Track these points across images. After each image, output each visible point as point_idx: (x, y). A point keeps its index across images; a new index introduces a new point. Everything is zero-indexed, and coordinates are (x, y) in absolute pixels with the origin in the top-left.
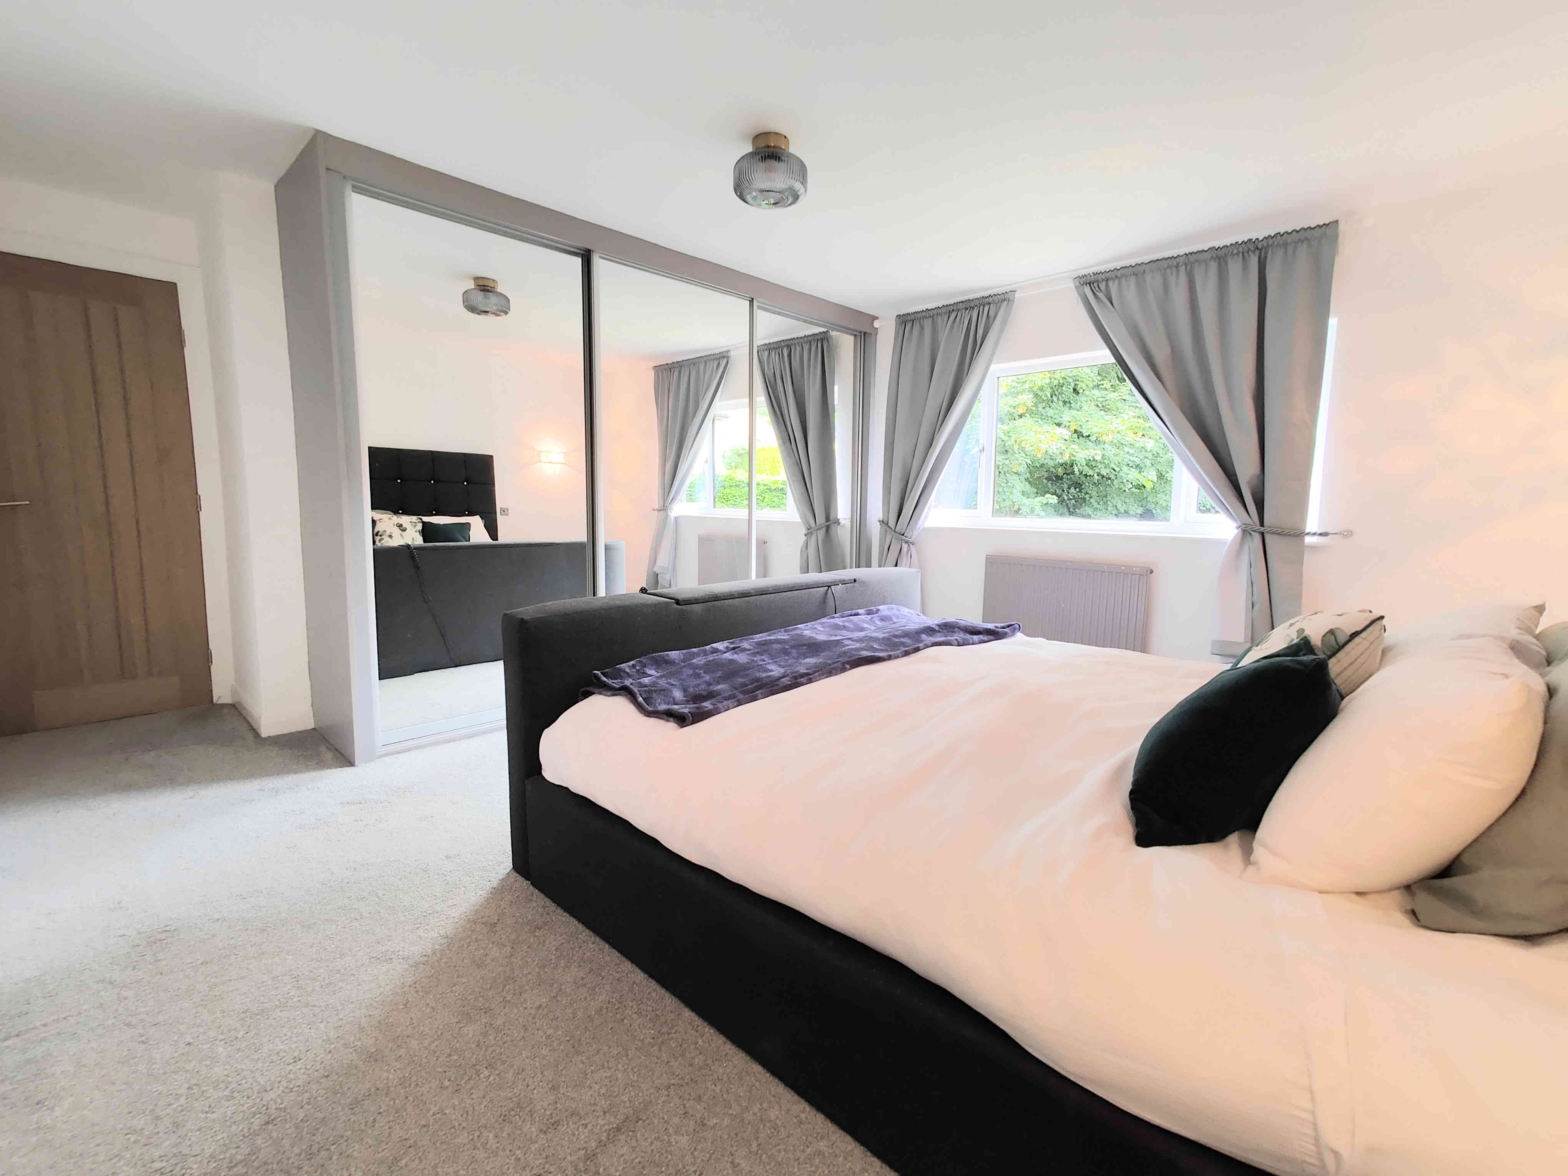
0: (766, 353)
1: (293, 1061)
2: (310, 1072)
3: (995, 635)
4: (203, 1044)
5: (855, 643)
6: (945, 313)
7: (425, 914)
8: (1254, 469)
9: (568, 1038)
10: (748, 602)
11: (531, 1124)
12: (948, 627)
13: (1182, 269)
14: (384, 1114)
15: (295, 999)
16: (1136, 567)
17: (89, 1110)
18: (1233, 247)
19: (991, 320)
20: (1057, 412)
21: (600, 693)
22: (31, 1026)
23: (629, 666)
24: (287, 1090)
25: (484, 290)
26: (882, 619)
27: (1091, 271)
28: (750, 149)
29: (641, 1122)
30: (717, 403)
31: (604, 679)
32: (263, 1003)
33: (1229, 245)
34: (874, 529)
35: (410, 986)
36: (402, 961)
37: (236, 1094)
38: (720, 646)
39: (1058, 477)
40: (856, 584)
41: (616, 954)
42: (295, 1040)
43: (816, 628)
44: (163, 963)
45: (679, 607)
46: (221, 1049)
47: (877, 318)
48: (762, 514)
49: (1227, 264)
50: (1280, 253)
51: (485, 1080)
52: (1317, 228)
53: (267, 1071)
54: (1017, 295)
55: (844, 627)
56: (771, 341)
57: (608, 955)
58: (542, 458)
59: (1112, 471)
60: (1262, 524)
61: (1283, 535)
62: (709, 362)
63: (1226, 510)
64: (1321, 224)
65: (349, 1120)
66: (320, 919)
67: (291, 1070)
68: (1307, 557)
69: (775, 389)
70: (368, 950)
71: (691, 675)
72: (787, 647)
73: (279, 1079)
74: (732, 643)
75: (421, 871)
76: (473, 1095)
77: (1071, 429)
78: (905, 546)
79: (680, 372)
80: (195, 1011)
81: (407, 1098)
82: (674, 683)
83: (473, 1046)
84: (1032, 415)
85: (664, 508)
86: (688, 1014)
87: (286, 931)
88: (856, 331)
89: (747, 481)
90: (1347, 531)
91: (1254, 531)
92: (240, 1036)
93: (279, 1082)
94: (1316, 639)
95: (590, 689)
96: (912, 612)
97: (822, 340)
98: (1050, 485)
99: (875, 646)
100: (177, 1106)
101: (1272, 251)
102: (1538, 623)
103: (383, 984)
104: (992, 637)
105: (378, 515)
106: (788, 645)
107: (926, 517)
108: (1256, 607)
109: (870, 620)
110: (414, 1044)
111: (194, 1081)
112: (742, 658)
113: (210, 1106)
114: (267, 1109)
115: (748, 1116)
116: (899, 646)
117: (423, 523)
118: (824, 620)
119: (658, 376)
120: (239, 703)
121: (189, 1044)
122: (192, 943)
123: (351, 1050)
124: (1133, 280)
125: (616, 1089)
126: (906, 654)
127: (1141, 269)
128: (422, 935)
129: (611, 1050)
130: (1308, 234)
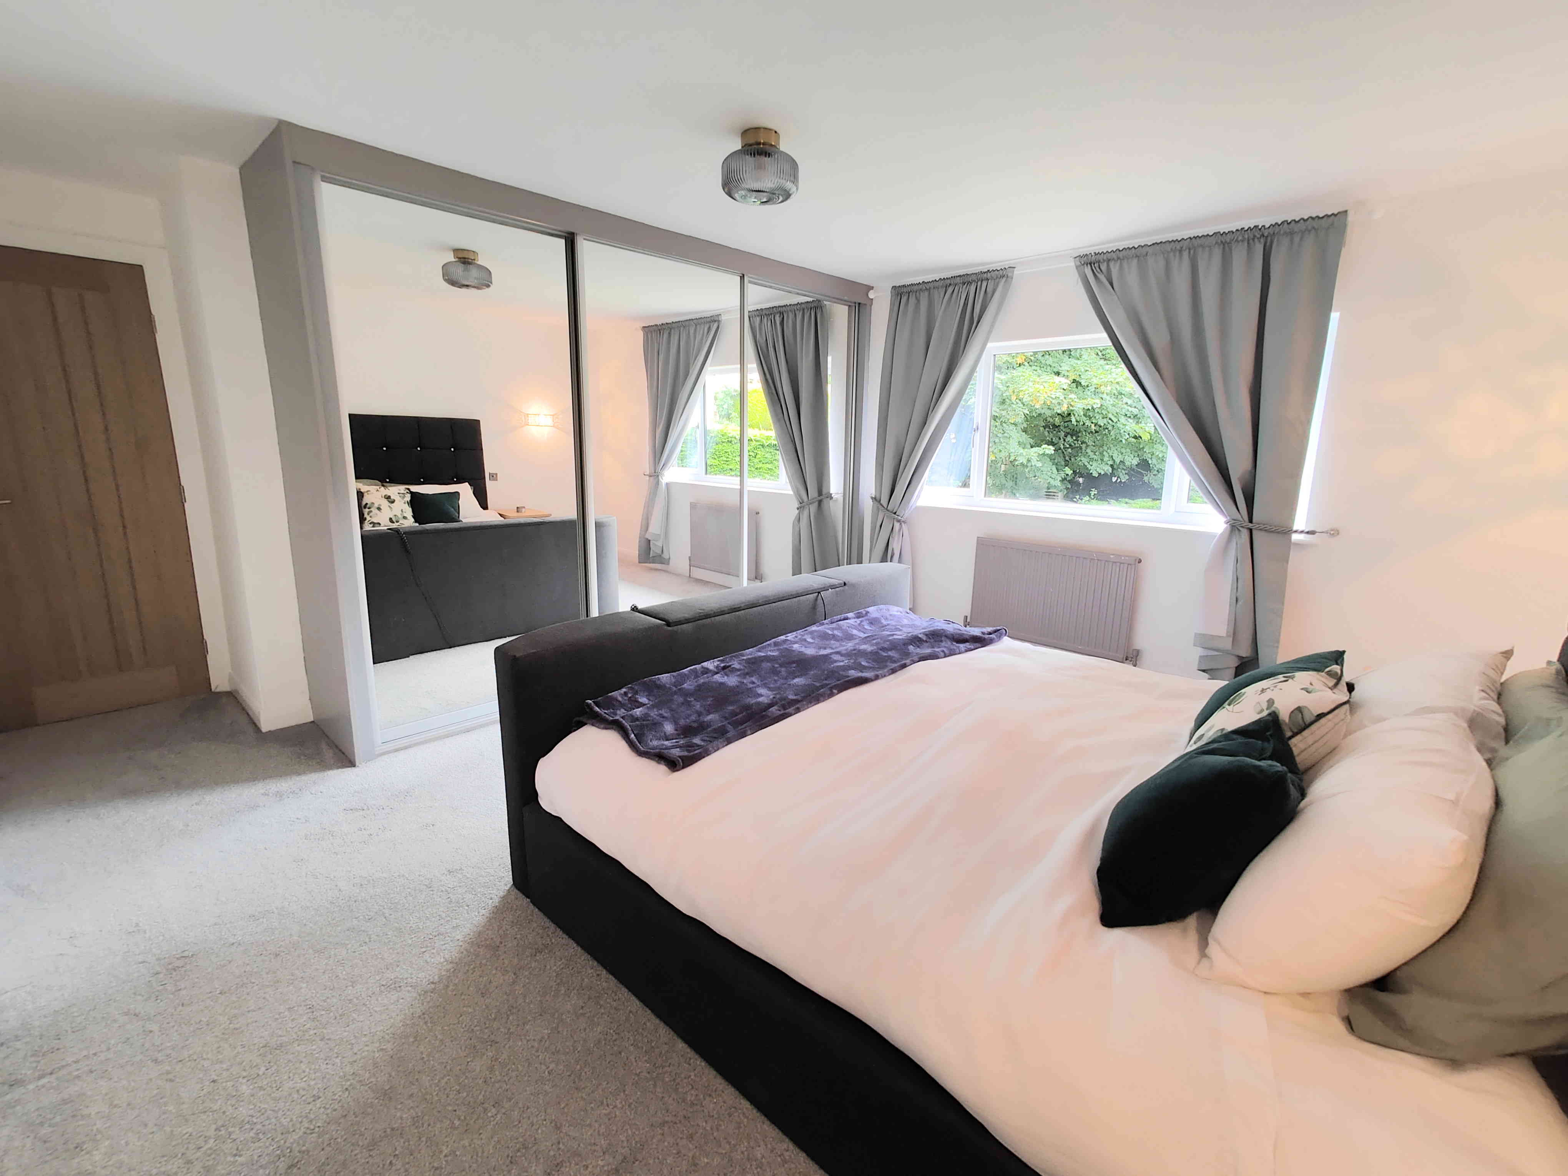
0: (758, 319)
1: (312, 1099)
2: (329, 1111)
3: (980, 642)
4: (227, 1081)
5: (843, 658)
6: (942, 287)
7: (431, 937)
8: (1247, 464)
9: (568, 1074)
10: (739, 616)
11: (536, 1165)
12: (936, 636)
13: (1185, 254)
14: (400, 1156)
15: (312, 1032)
16: (1125, 556)
17: (125, 1154)
18: (1239, 233)
19: (989, 295)
20: (1056, 360)
21: (593, 725)
22: (64, 1063)
23: (621, 694)
24: (309, 1132)
25: (464, 263)
26: (872, 622)
27: (1092, 250)
28: (738, 146)
29: (637, 1163)
30: (708, 367)
31: (597, 709)
32: (281, 1036)
33: (1234, 230)
34: (867, 505)
35: (419, 1017)
36: (410, 988)
37: (261, 1136)
38: (710, 665)
39: (1055, 426)
40: (846, 587)
41: (613, 981)
42: (313, 1076)
43: (805, 640)
44: (184, 992)
45: (669, 628)
46: (244, 1087)
47: (872, 288)
48: (754, 484)
49: (1231, 249)
50: (1285, 241)
51: (492, 1119)
52: (1325, 218)
53: (289, 1110)
54: (1016, 272)
55: (834, 637)
56: (764, 306)
57: (606, 981)
58: (530, 421)
59: (1110, 421)
60: (1251, 521)
61: (1272, 532)
62: (700, 324)
63: (1217, 506)
64: (1330, 213)
65: (368, 1162)
66: (331, 943)
67: (311, 1110)
68: (1293, 555)
69: (767, 357)
70: (378, 978)
71: (683, 704)
72: (776, 666)
73: (300, 1120)
74: (722, 661)
75: (425, 887)
76: (482, 1136)
77: (1070, 379)
78: (897, 525)
79: (669, 333)
80: (216, 1046)
81: (420, 1138)
82: (665, 715)
83: (480, 1082)
84: (1031, 363)
85: (655, 475)
86: (681, 1045)
87: (299, 956)
88: (851, 302)
89: (738, 437)
90: (1332, 530)
91: (1242, 527)
92: (261, 1073)
93: (301, 1122)
94: (1284, 715)
95: (585, 720)
96: (901, 609)
97: (816, 308)
98: (1046, 434)
99: (863, 663)
100: (207, 1150)
101: (1278, 241)
102: (1504, 669)
103: (394, 1015)
104: (978, 645)
105: (364, 487)
106: (777, 663)
107: (918, 497)
108: (1240, 603)
109: (859, 624)
110: (425, 1080)
111: (220, 1123)
112: (732, 681)
113: (237, 1149)
114: (290, 1152)
115: (737, 1156)
116: (886, 661)
117: (411, 493)
118: (814, 628)
119: (647, 336)
120: (237, 691)
121: (214, 1081)
122: (210, 970)
123: (366, 1088)
124: (1135, 261)
125: (614, 1128)
126: (893, 671)
127: (1144, 250)
128: (429, 960)
129: (609, 1085)
130: (1315, 224)
